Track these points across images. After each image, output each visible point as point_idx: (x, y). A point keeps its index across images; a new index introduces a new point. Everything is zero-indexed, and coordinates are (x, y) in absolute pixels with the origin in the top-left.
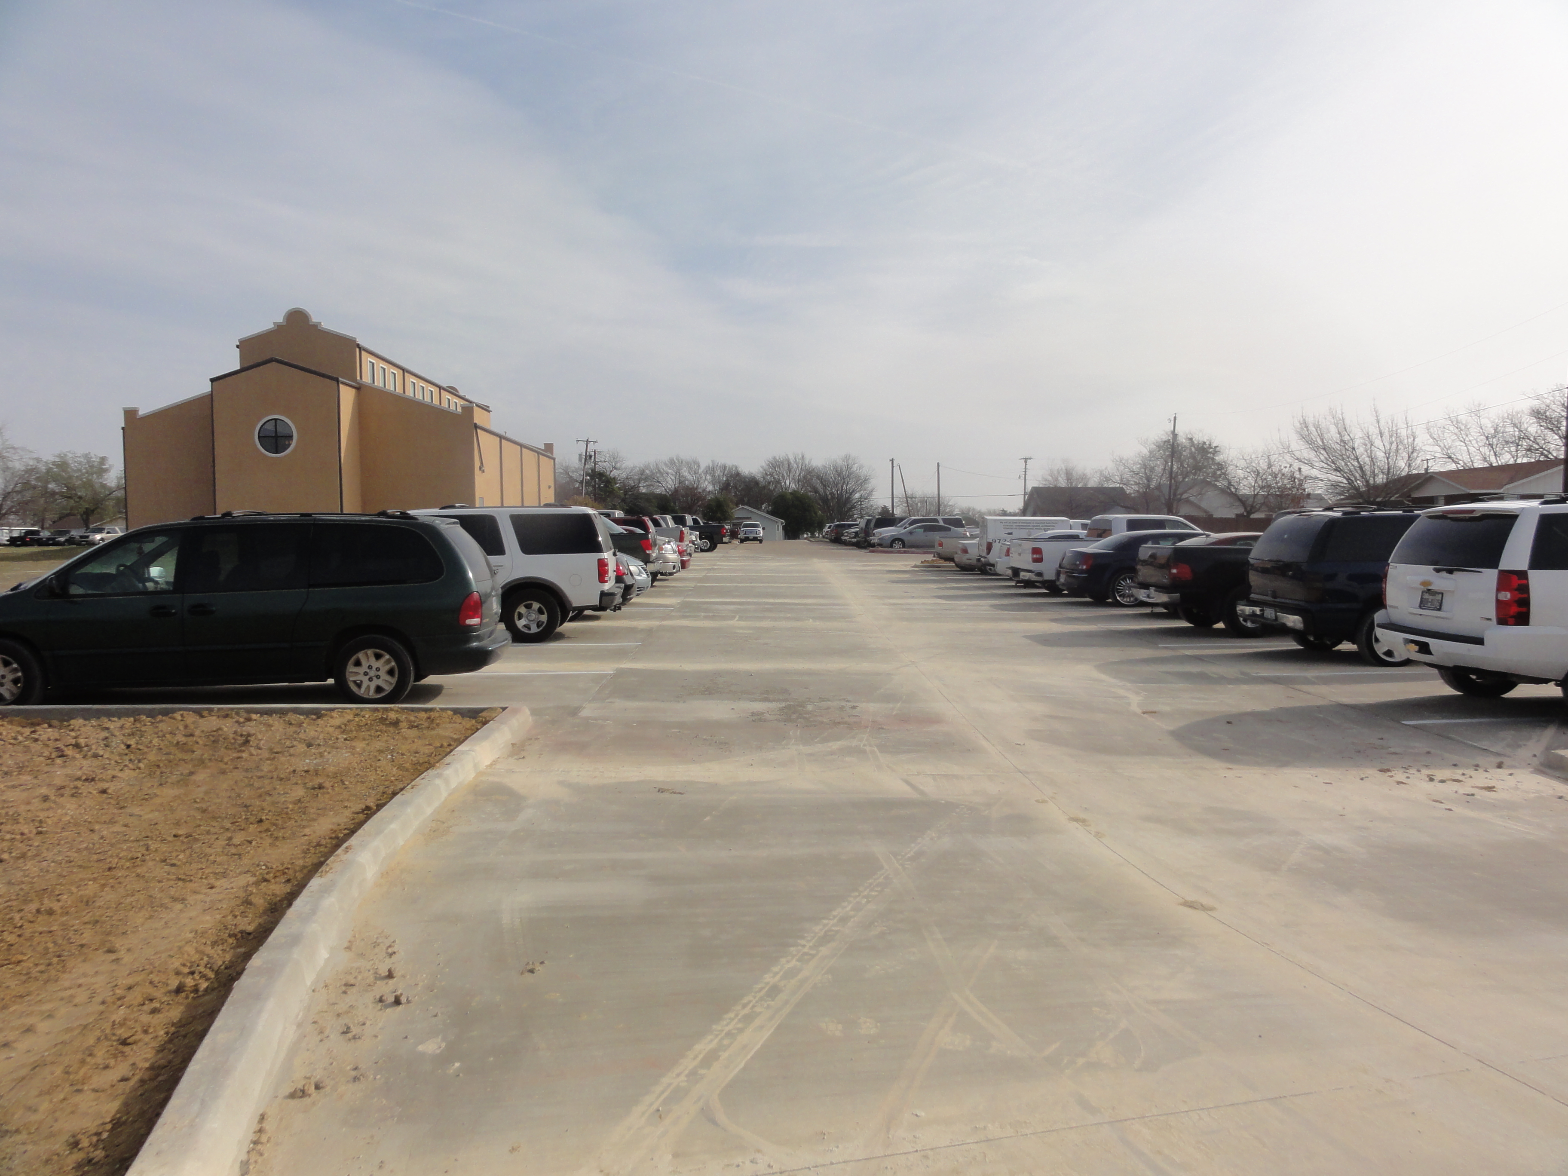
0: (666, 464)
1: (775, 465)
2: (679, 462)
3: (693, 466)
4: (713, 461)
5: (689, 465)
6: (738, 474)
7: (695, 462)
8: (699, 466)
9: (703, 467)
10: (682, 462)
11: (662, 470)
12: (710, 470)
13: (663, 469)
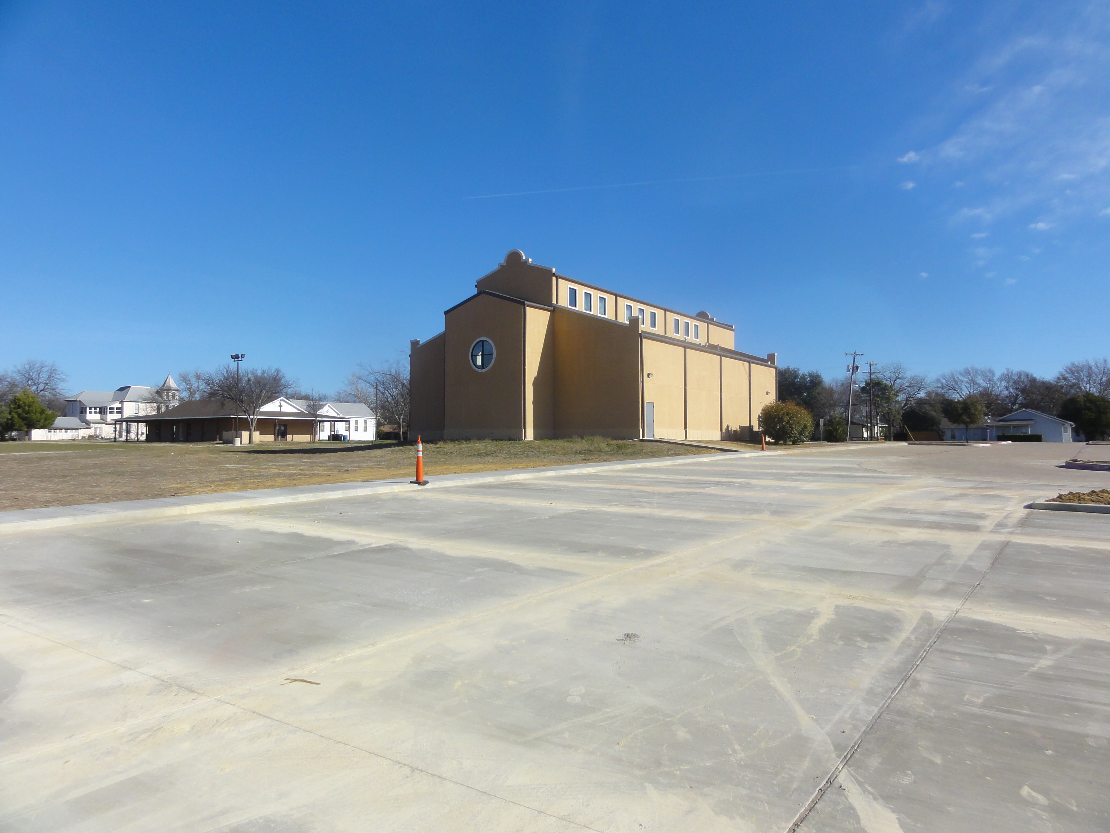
0: (961, 374)
1: (1074, 370)
2: (973, 371)
3: (988, 375)
4: (1008, 369)
5: (984, 375)
6: (1033, 380)
7: (990, 371)
8: (993, 374)
9: (998, 375)
10: (976, 372)
11: (956, 379)
12: (1006, 377)
13: (958, 378)
